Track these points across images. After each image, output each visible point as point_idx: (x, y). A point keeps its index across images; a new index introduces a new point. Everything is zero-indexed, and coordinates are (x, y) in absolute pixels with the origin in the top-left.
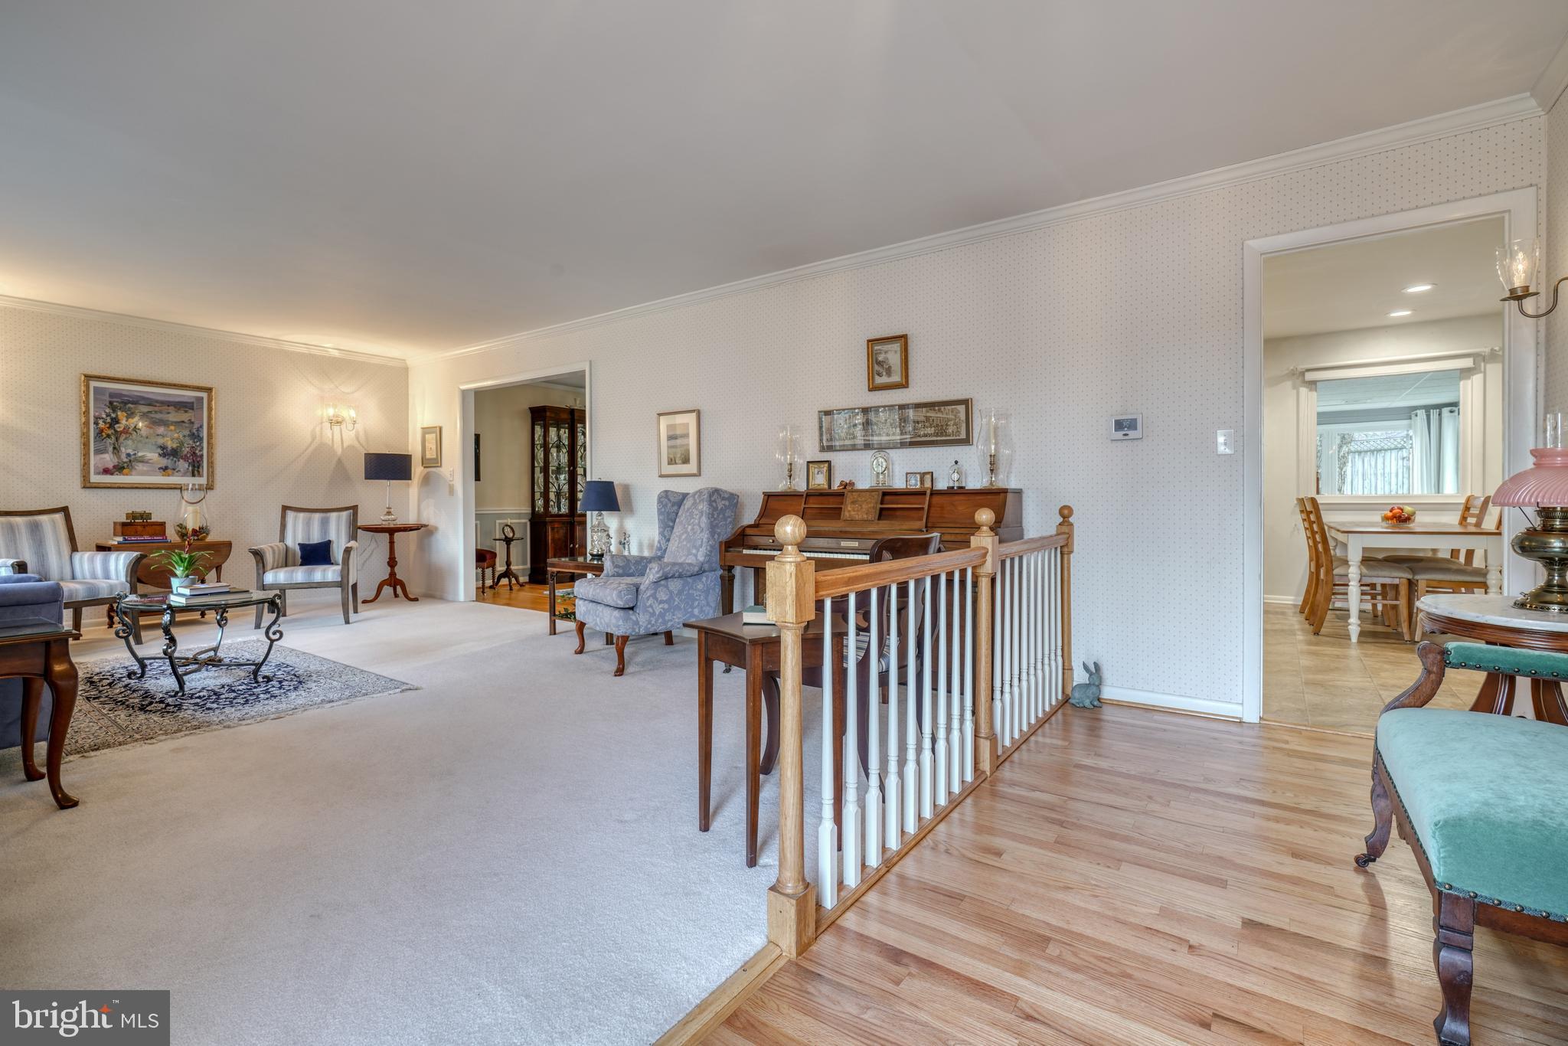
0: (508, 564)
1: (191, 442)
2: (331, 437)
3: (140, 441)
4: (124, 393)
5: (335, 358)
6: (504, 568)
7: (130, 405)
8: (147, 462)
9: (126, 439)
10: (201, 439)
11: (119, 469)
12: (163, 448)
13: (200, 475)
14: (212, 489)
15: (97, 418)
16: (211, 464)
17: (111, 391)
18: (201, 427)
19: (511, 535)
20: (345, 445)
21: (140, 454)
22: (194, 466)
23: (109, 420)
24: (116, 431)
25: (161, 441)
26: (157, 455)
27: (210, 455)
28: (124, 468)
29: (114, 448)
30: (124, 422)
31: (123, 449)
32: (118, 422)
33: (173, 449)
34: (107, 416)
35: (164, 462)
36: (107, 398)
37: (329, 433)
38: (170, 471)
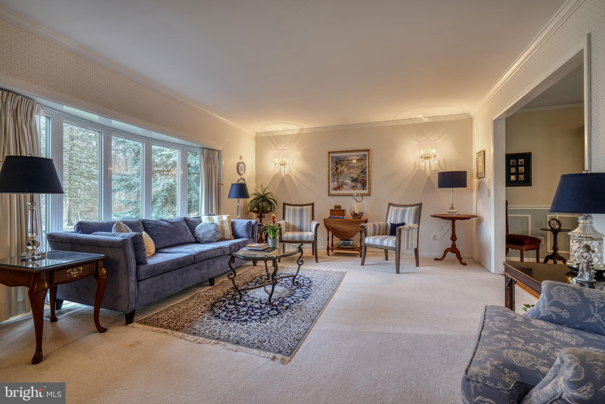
0: (555, 248)
1: (362, 175)
2: (424, 166)
3: (345, 176)
4: (340, 157)
5: (427, 122)
6: (550, 251)
7: (342, 162)
8: (347, 185)
9: (340, 176)
10: (366, 173)
11: (338, 188)
12: (352, 178)
13: (366, 189)
14: (370, 195)
15: (332, 168)
16: (370, 184)
17: (336, 157)
18: (366, 168)
19: (557, 227)
20: (432, 170)
21: (345, 181)
22: (363, 185)
23: (335, 169)
24: (337, 173)
25: (352, 175)
26: (350, 181)
27: (370, 180)
28: (340, 187)
29: (337, 180)
30: (340, 169)
31: (340, 180)
32: (338, 169)
33: (356, 178)
34: (335, 167)
35: (353, 184)
36: (335, 160)
37: (423, 164)
38: (354, 188)
